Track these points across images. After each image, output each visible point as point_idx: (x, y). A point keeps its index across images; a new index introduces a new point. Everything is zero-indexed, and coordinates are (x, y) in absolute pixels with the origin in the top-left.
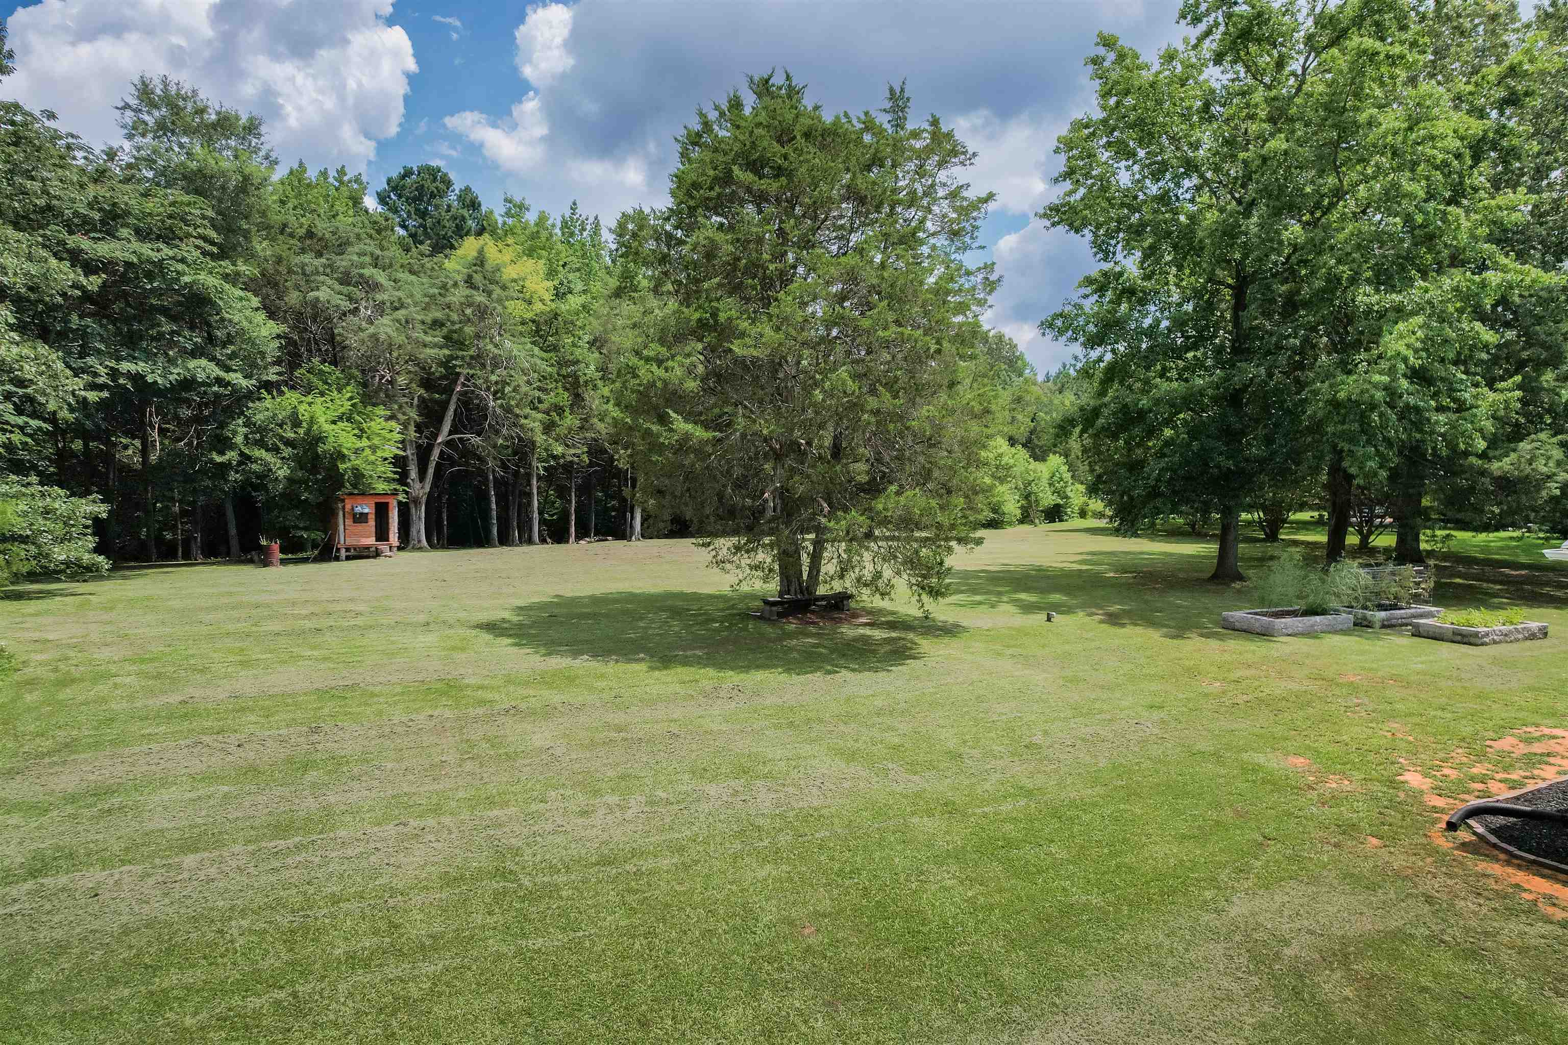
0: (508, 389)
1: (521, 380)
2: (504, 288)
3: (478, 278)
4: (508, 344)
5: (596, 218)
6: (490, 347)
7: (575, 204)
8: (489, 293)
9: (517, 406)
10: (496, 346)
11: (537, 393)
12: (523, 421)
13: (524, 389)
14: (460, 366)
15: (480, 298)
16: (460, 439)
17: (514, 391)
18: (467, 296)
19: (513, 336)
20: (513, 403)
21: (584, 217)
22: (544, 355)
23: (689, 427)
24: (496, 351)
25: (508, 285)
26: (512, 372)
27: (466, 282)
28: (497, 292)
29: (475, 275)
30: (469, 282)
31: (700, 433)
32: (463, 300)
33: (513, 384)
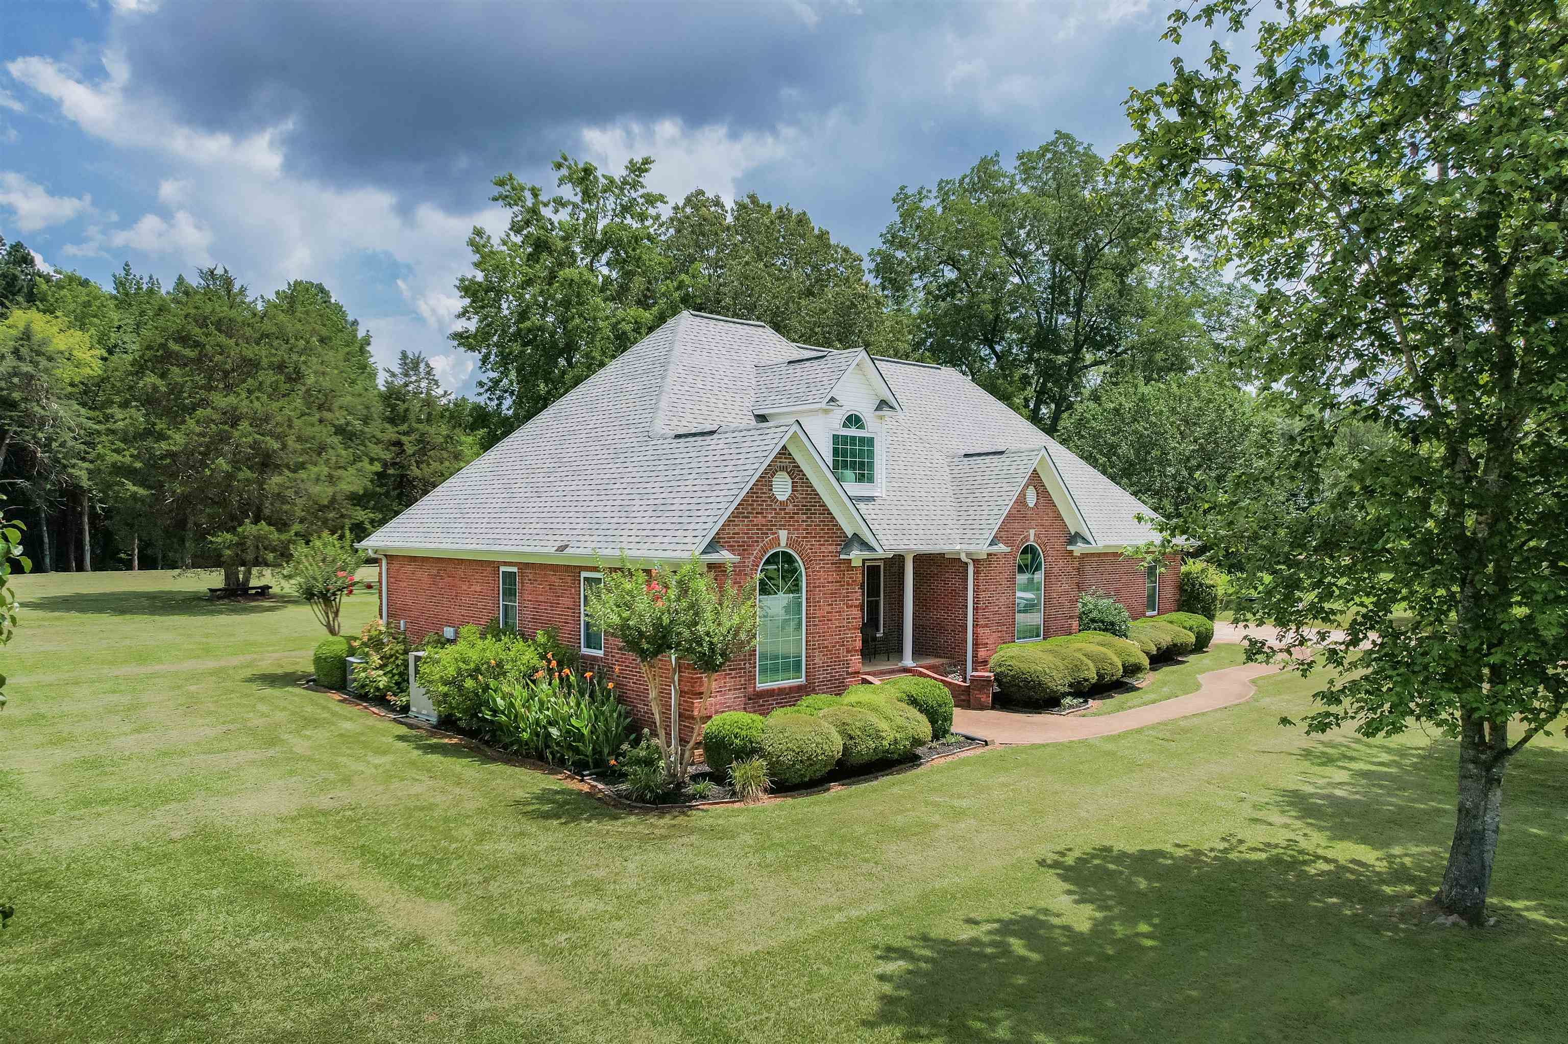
0: (54, 445)
1: (67, 436)
2: (50, 359)
3: (24, 351)
4: (55, 406)
5: (151, 278)
6: (36, 409)
7: (127, 265)
8: (36, 364)
9: (64, 458)
10: (43, 408)
11: (83, 447)
12: (70, 470)
13: (70, 443)
14: (9, 425)
15: (26, 368)
16: (9, 483)
17: (60, 446)
18: (14, 367)
19: (60, 398)
20: (60, 456)
21: (138, 277)
22: (92, 414)
23: (135, 488)
24: (43, 412)
25: (55, 356)
26: (58, 430)
27: (12, 353)
28: (43, 363)
29: (22, 349)
30: (16, 352)
31: (142, 491)
32: (10, 370)
33: (60, 440)
